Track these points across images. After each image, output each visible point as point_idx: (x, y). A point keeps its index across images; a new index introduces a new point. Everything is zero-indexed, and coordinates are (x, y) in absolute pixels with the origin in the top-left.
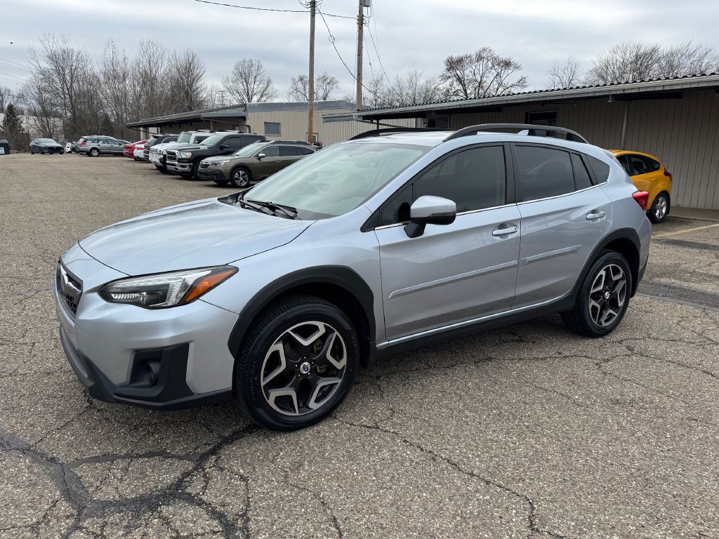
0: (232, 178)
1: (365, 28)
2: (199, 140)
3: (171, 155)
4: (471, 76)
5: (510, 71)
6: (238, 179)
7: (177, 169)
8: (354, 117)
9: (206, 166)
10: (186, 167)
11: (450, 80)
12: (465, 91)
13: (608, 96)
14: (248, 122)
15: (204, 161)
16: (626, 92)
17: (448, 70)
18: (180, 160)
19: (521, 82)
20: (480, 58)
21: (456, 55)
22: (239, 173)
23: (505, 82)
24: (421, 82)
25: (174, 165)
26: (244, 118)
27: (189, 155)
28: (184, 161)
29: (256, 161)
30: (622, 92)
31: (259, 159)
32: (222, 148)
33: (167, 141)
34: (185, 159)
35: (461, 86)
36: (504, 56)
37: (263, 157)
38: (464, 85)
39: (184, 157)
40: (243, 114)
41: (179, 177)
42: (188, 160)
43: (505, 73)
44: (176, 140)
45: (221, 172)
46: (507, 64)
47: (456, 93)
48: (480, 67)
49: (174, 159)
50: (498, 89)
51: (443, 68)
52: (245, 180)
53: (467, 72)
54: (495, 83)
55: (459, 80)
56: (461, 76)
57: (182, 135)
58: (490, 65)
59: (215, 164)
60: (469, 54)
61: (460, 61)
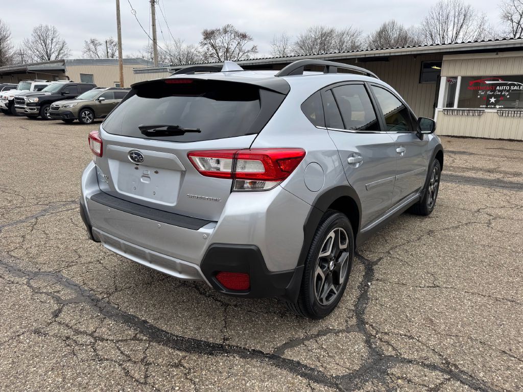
0: (80, 118)
1: (156, 6)
2: (40, 88)
3: (20, 101)
4: (220, 44)
5: (246, 41)
6: (85, 118)
7: (27, 111)
8: (168, 70)
9: (57, 108)
10: (35, 109)
11: (206, 46)
12: (218, 54)
13: (355, 59)
14: (67, 74)
15: (54, 104)
16: (367, 56)
17: (205, 39)
18: (28, 104)
19: (254, 50)
20: (225, 31)
21: (209, 29)
22: (85, 113)
23: (243, 48)
24: (184, 47)
25: (24, 108)
26: (63, 71)
27: (36, 100)
28: (33, 105)
29: (97, 102)
30: (364, 56)
31: (100, 102)
32: (62, 94)
33: (7, 89)
34: (32, 103)
35: (214, 50)
36: (241, 31)
37: (103, 100)
38: (216, 50)
39: (32, 101)
40: (63, 67)
41: (26, 117)
42: (36, 104)
43: (243, 42)
44: (15, 88)
45: (71, 112)
46: (244, 36)
47: (211, 55)
48: (227, 38)
49: (23, 103)
50: (239, 53)
51: (202, 37)
52: (90, 118)
53: (218, 41)
54: (237, 48)
55: (212, 46)
56: (214, 44)
57: (21, 84)
58: (233, 37)
59: (65, 107)
60: (218, 29)
61: (212, 33)
